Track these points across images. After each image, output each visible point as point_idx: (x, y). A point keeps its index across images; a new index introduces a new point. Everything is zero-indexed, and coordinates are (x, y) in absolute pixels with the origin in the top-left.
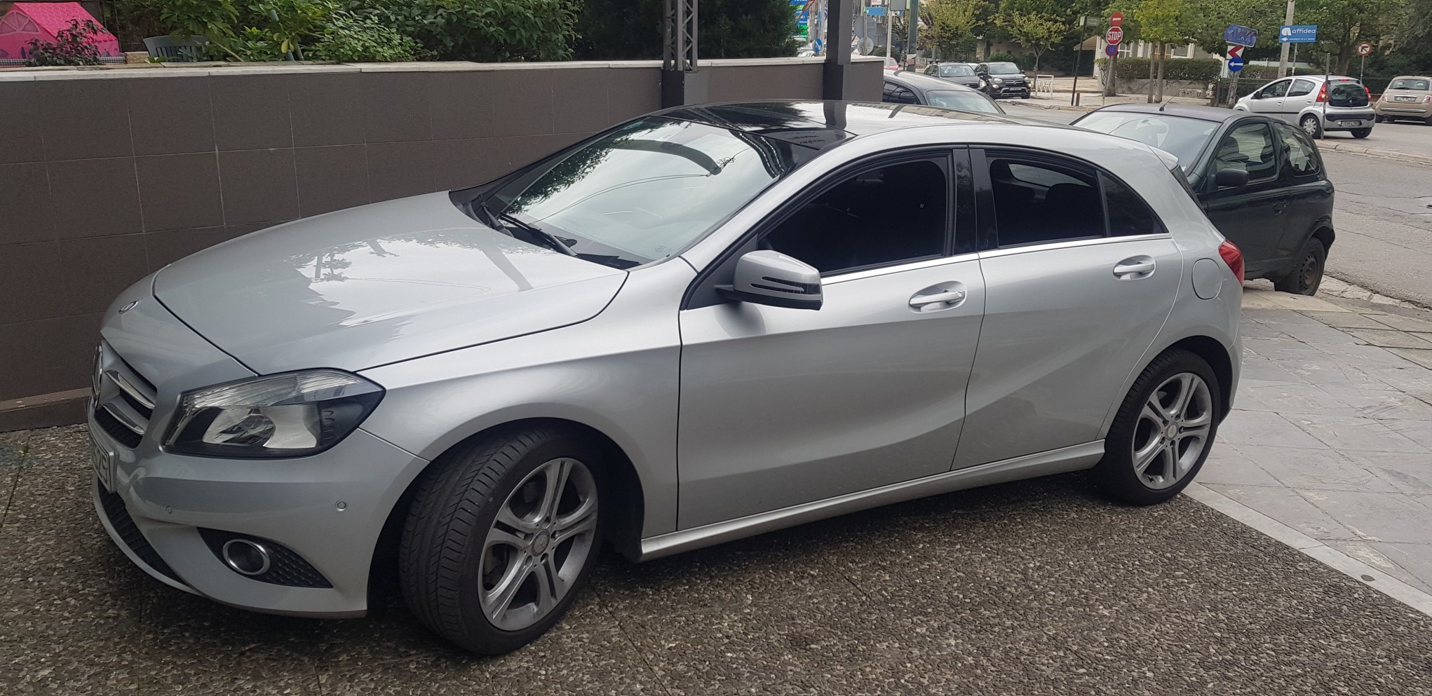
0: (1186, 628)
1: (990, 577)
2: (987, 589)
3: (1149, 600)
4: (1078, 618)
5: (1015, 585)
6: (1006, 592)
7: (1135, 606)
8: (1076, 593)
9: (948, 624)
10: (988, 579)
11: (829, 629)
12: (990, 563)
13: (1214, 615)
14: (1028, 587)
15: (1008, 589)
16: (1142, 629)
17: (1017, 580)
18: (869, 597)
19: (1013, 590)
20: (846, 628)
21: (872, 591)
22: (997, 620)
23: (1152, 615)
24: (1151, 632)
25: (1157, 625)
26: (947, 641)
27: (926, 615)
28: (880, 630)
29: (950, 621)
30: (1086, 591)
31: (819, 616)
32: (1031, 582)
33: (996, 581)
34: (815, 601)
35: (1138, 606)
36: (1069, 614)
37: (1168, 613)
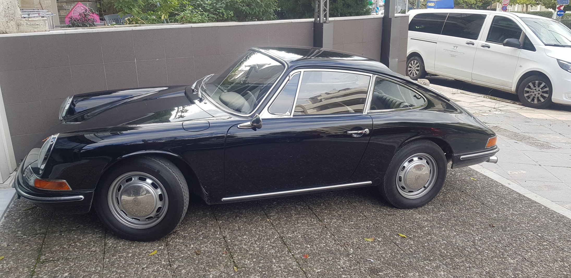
0: (549, 270)
1: (458, 243)
2: (457, 249)
3: (532, 256)
4: (499, 264)
5: (470, 247)
6: (466, 251)
7: (525, 258)
8: (498, 252)
9: (440, 265)
10: (457, 244)
11: (387, 265)
12: (458, 237)
13: (563, 263)
14: (476, 248)
15: (467, 249)
16: (529, 270)
17: (470, 245)
18: (404, 252)
19: (469, 250)
20: (394, 265)
21: (405, 249)
22: (462, 264)
23: (533, 263)
24: (533, 271)
25: (536, 268)
26: (440, 273)
27: (430, 261)
28: (410, 267)
29: (441, 263)
30: (502, 251)
31: (382, 259)
32: (477, 246)
33: (461, 245)
34: (381, 252)
35: (526, 259)
36: (495, 262)
37: (541, 262)
